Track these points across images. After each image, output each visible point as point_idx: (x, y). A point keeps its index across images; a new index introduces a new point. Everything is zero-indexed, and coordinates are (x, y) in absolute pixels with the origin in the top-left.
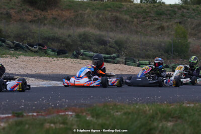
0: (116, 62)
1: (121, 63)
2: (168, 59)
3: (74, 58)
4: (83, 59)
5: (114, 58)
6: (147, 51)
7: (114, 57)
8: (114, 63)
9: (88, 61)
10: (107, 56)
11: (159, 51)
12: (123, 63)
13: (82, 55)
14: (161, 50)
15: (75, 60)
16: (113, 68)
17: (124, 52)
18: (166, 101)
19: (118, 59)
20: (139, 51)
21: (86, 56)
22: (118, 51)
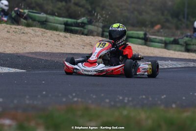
0: (86, 31)
1: (95, 34)
2: (177, 28)
3: (13, 23)
4: (28, 25)
5: (83, 25)
6: (140, 13)
7: (82, 23)
8: (83, 34)
9: (37, 29)
10: (70, 20)
11: (163, 14)
12: (98, 35)
13: (26, 18)
14: (166, 13)
15: (13, 26)
16: (81, 43)
17: (102, 16)
18: (175, 103)
19: (90, 27)
20: (126, 13)
21: (34, 19)
22: (90, 13)
